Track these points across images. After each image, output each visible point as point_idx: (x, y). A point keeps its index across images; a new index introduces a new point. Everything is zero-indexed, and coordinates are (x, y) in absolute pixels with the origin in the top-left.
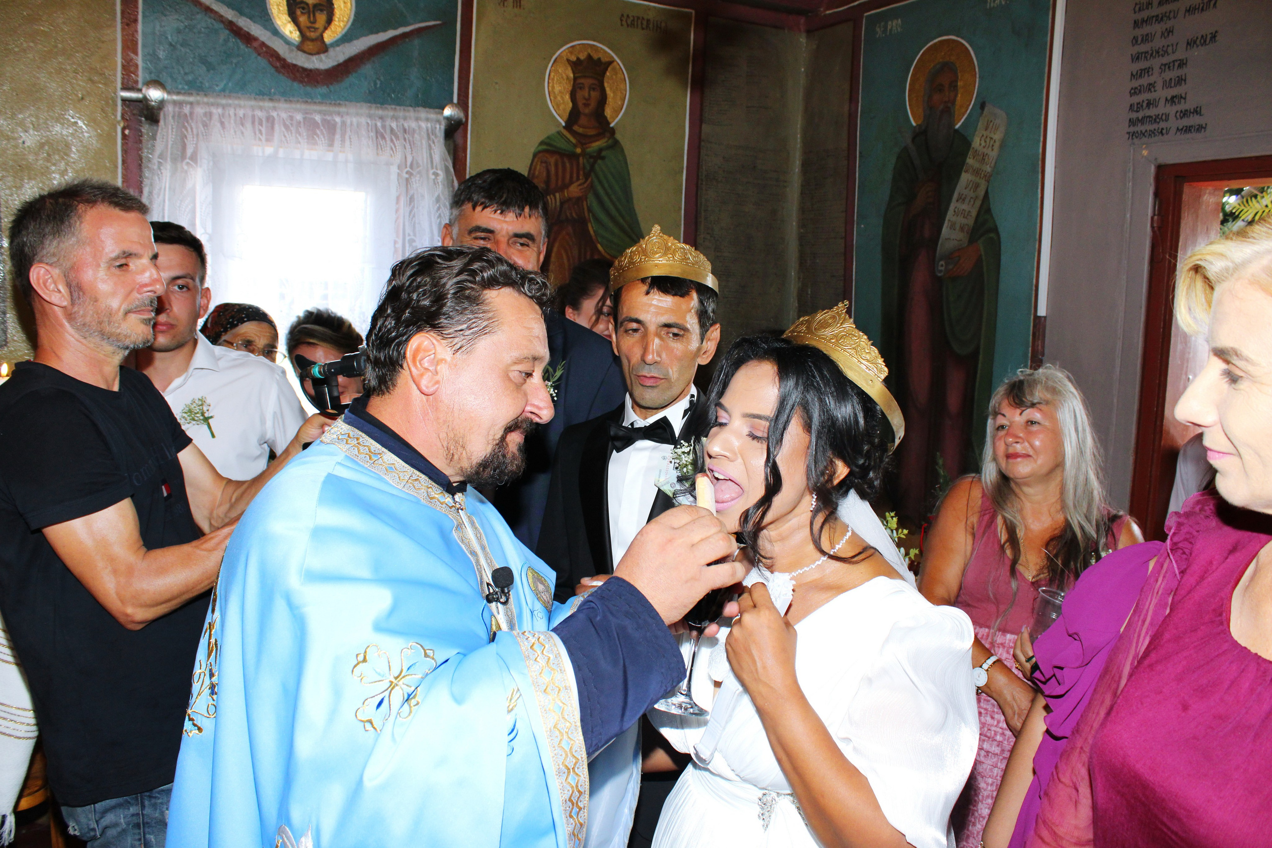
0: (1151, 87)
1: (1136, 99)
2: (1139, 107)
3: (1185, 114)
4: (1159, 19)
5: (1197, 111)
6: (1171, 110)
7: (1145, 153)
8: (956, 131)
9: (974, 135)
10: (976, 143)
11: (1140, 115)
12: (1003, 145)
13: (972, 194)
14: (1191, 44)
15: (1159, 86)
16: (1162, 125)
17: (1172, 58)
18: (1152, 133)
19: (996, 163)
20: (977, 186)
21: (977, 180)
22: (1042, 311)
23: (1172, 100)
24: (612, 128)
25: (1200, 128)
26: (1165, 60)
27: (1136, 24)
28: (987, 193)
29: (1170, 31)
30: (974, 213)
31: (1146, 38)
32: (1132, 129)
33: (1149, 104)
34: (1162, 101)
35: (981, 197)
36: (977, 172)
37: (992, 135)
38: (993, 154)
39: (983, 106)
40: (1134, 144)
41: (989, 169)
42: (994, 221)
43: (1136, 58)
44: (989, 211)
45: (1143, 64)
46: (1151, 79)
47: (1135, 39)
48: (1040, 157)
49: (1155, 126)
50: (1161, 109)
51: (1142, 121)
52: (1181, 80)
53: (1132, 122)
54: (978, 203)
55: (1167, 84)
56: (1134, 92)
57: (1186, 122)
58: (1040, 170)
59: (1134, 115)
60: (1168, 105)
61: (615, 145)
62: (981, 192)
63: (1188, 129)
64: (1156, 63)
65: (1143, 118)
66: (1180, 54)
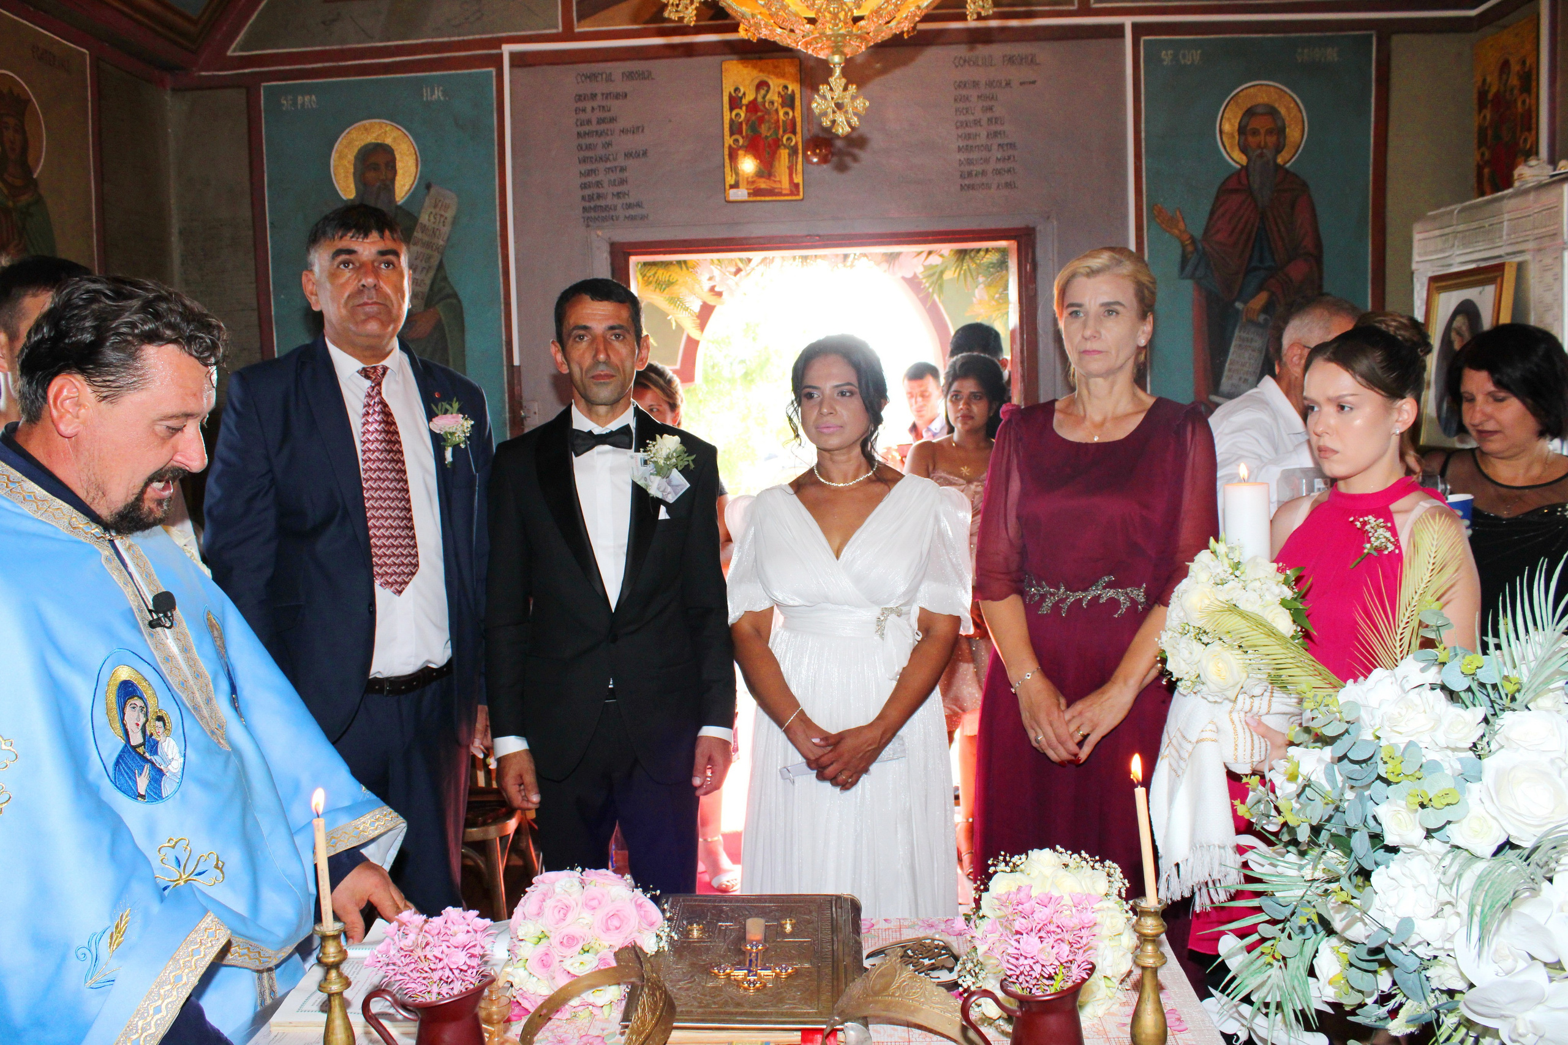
0: (598, 184)
1: (587, 192)
2: (591, 198)
3: (629, 206)
4: (599, 134)
5: (639, 205)
6: (619, 202)
7: (600, 233)
8: (399, 208)
9: (419, 213)
10: (424, 218)
11: (592, 204)
12: (455, 221)
13: (424, 264)
14: (628, 155)
15: (605, 184)
16: (612, 213)
17: (616, 164)
18: (604, 219)
19: (448, 239)
20: (430, 257)
21: (429, 251)
22: (516, 362)
23: (618, 195)
24: (35, 180)
25: (643, 218)
26: (609, 165)
27: (579, 134)
28: (441, 266)
29: (609, 144)
30: (428, 282)
31: (589, 147)
32: (587, 215)
33: (599, 196)
34: (610, 196)
35: (435, 267)
36: (428, 245)
37: (442, 213)
38: (446, 230)
39: (428, 187)
40: (588, 226)
41: (441, 243)
42: (452, 288)
43: (583, 161)
44: (445, 279)
45: (589, 167)
46: (598, 179)
47: (580, 148)
48: (498, 233)
49: (604, 214)
50: (610, 201)
51: (595, 208)
52: (623, 182)
53: (585, 209)
54: (431, 274)
55: (613, 183)
56: (584, 186)
57: (632, 212)
58: (499, 244)
59: (587, 204)
60: (615, 199)
61: (39, 201)
62: (435, 262)
63: (632, 218)
64: (601, 166)
65: (595, 207)
66: (621, 162)
